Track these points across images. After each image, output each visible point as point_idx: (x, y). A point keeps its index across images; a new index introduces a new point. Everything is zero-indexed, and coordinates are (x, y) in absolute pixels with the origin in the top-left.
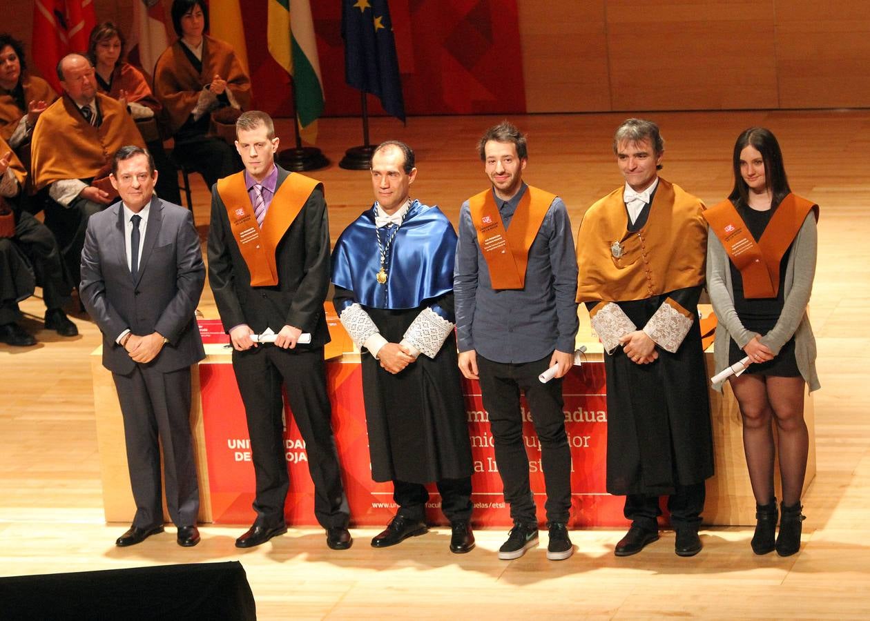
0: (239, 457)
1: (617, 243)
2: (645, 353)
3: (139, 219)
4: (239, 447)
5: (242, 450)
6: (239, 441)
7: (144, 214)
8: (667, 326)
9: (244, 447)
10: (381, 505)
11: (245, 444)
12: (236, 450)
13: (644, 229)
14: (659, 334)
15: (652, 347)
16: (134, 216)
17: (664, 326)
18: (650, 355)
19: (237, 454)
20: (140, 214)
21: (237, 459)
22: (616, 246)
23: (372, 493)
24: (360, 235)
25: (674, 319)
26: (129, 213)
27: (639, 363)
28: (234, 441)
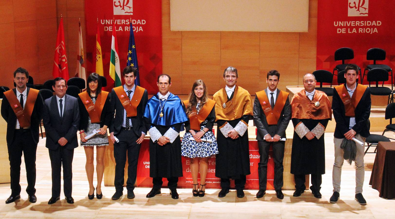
0: (147, 167)
1: (225, 103)
2: (235, 136)
3: (62, 100)
4: (147, 164)
5: (148, 165)
6: (147, 162)
7: (63, 99)
8: (242, 129)
9: (148, 164)
10: (188, 182)
11: (148, 163)
12: (146, 165)
13: (232, 99)
14: (240, 131)
15: (237, 134)
16: (60, 99)
17: (241, 129)
18: (237, 136)
19: (146, 166)
20: (62, 99)
21: (146, 167)
22: (224, 104)
23: (186, 178)
24: (153, 101)
25: (244, 127)
26: (58, 99)
27: (233, 139)
28: (145, 162)
